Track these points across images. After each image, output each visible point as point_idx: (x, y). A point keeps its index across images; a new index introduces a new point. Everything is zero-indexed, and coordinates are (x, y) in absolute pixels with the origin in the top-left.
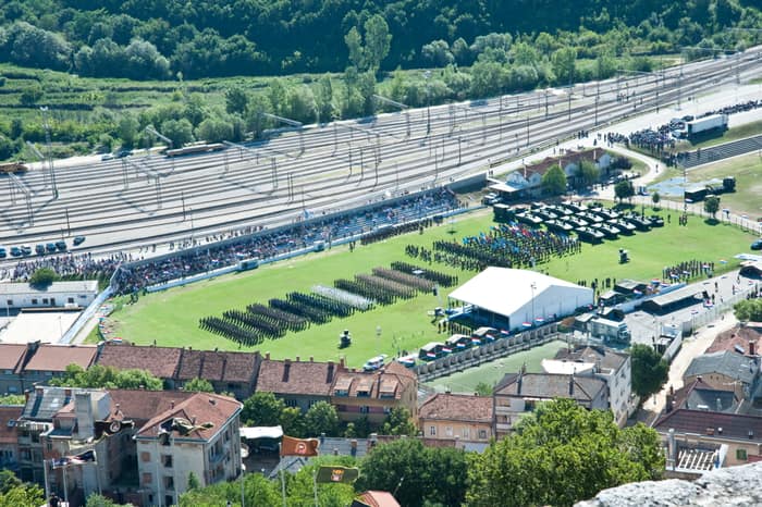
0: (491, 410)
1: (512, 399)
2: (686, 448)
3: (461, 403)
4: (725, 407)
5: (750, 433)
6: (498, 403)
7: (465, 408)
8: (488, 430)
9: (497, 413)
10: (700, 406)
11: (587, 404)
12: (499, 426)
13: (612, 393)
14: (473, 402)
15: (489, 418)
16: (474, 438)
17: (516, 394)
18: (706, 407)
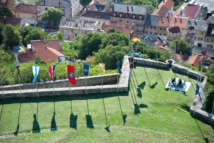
0: (36, 9)
1: (41, 6)
2: (87, 22)
3: (27, 7)
4: (102, 10)
5: (107, 18)
6: (37, 7)
7: (28, 9)
8: (35, 15)
9: (37, 10)
10: (95, 10)
11: (63, 8)
12: (38, 14)
13: (72, 5)
14: (30, 7)
15: (35, 12)
16: (31, 18)
17: (43, 5)
18: (97, 10)
